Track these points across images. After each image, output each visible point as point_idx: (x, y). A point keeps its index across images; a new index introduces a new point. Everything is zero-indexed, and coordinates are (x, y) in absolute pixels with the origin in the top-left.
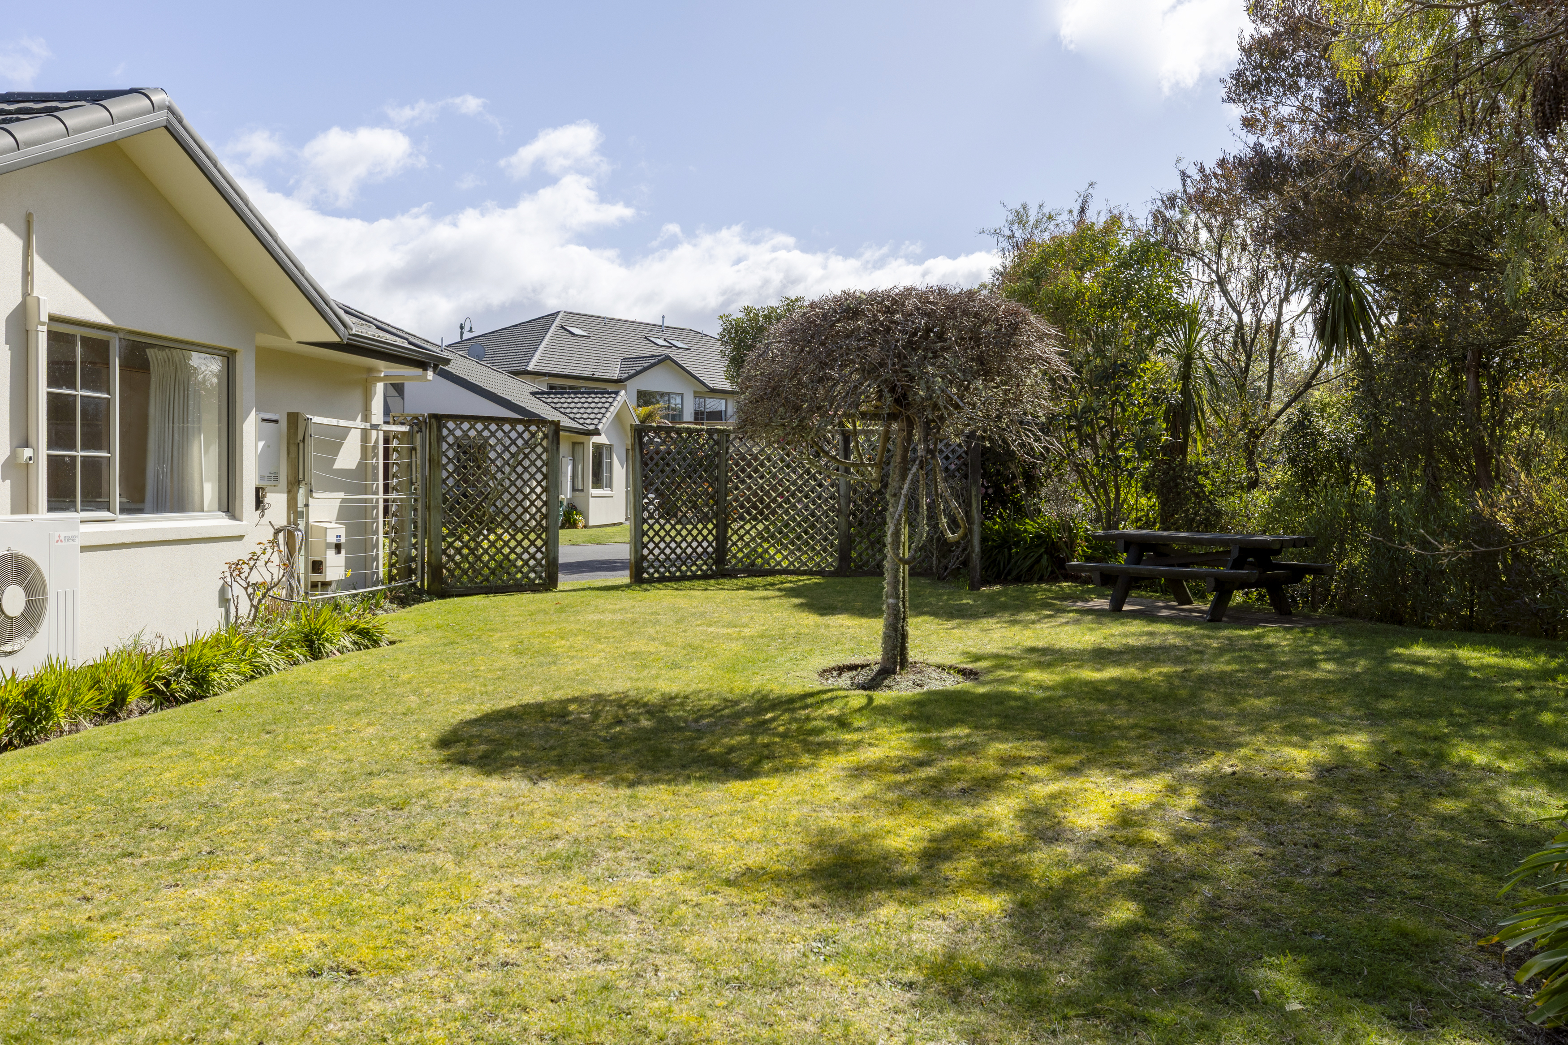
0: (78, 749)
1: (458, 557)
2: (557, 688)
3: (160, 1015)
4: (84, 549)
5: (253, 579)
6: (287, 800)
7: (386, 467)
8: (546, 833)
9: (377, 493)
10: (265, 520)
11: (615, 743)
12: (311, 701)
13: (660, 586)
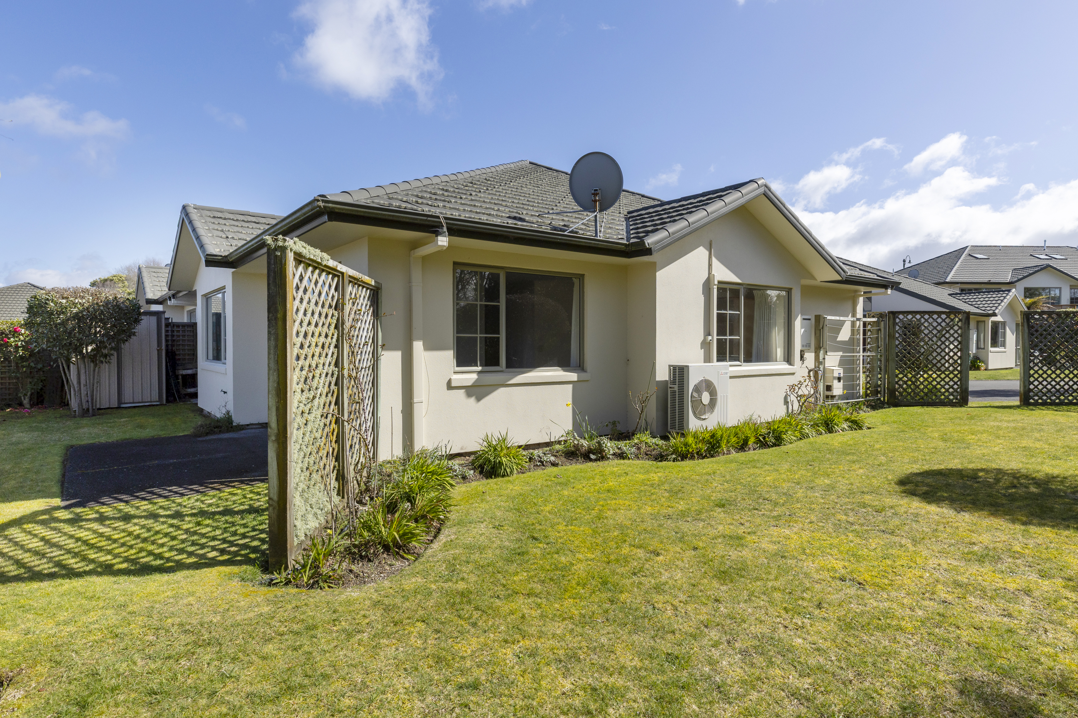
0: (731, 461)
1: (905, 386)
2: (971, 462)
3: (776, 579)
4: (731, 377)
5: (800, 393)
6: (823, 498)
7: (864, 340)
8: (967, 540)
9: (859, 352)
10: (804, 366)
11: (1012, 498)
12: (829, 453)
13: (1044, 408)
